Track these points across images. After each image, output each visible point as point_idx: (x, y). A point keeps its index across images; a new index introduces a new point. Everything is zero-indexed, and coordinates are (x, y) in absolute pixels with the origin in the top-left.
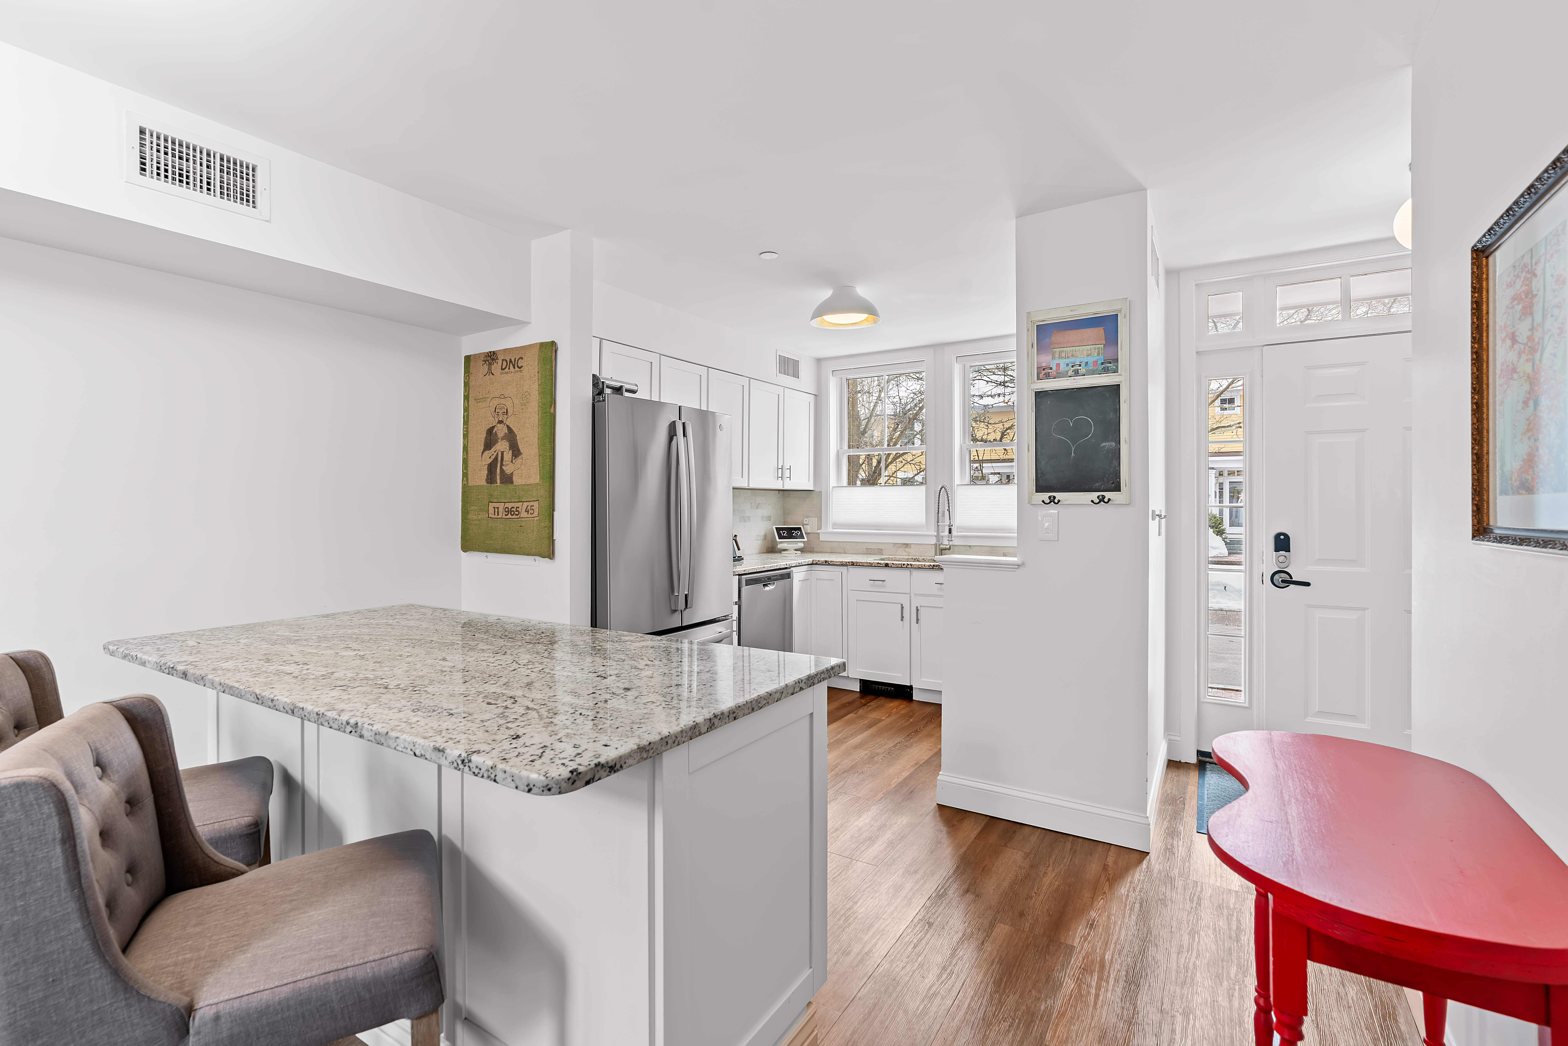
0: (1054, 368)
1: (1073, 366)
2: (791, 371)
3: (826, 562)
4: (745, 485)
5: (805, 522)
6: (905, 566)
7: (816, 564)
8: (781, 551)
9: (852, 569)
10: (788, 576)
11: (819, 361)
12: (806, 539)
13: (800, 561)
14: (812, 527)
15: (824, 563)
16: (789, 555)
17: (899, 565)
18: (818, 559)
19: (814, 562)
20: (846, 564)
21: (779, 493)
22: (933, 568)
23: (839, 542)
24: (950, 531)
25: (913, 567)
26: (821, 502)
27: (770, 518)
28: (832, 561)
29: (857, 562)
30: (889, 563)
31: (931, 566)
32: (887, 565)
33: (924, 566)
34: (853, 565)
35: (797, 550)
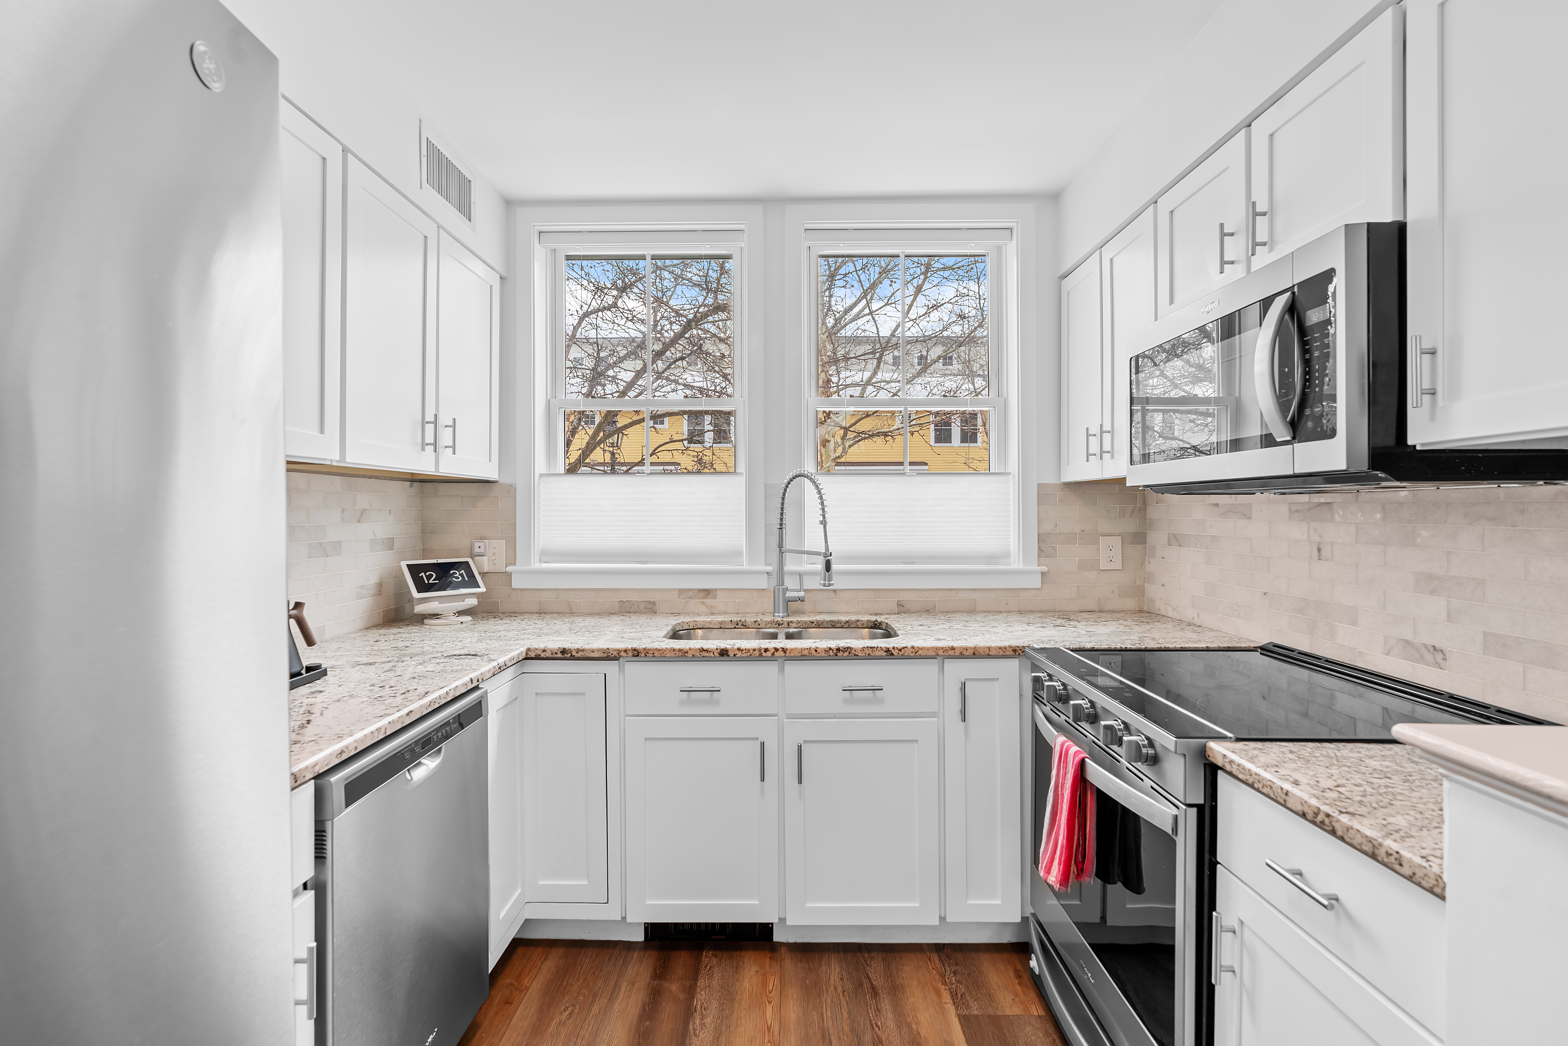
2: (454, 195)
3: (564, 651)
4: (335, 463)
5: (477, 550)
6: (769, 654)
7: (538, 658)
9: (632, 667)
10: (476, 711)
11: (509, 201)
12: (481, 589)
13: (495, 657)
14: (493, 560)
15: (559, 655)
16: (447, 628)
17: (754, 650)
18: (542, 646)
19: (533, 655)
20: (617, 655)
21: (411, 486)
22: (837, 655)
23: (557, 589)
24: (828, 566)
25: (787, 655)
26: (515, 507)
27: (389, 544)
28: (583, 650)
29: (649, 650)
30: (728, 647)
31: (831, 651)
32: (724, 653)
33: (816, 651)
34: (637, 656)
35: (461, 613)
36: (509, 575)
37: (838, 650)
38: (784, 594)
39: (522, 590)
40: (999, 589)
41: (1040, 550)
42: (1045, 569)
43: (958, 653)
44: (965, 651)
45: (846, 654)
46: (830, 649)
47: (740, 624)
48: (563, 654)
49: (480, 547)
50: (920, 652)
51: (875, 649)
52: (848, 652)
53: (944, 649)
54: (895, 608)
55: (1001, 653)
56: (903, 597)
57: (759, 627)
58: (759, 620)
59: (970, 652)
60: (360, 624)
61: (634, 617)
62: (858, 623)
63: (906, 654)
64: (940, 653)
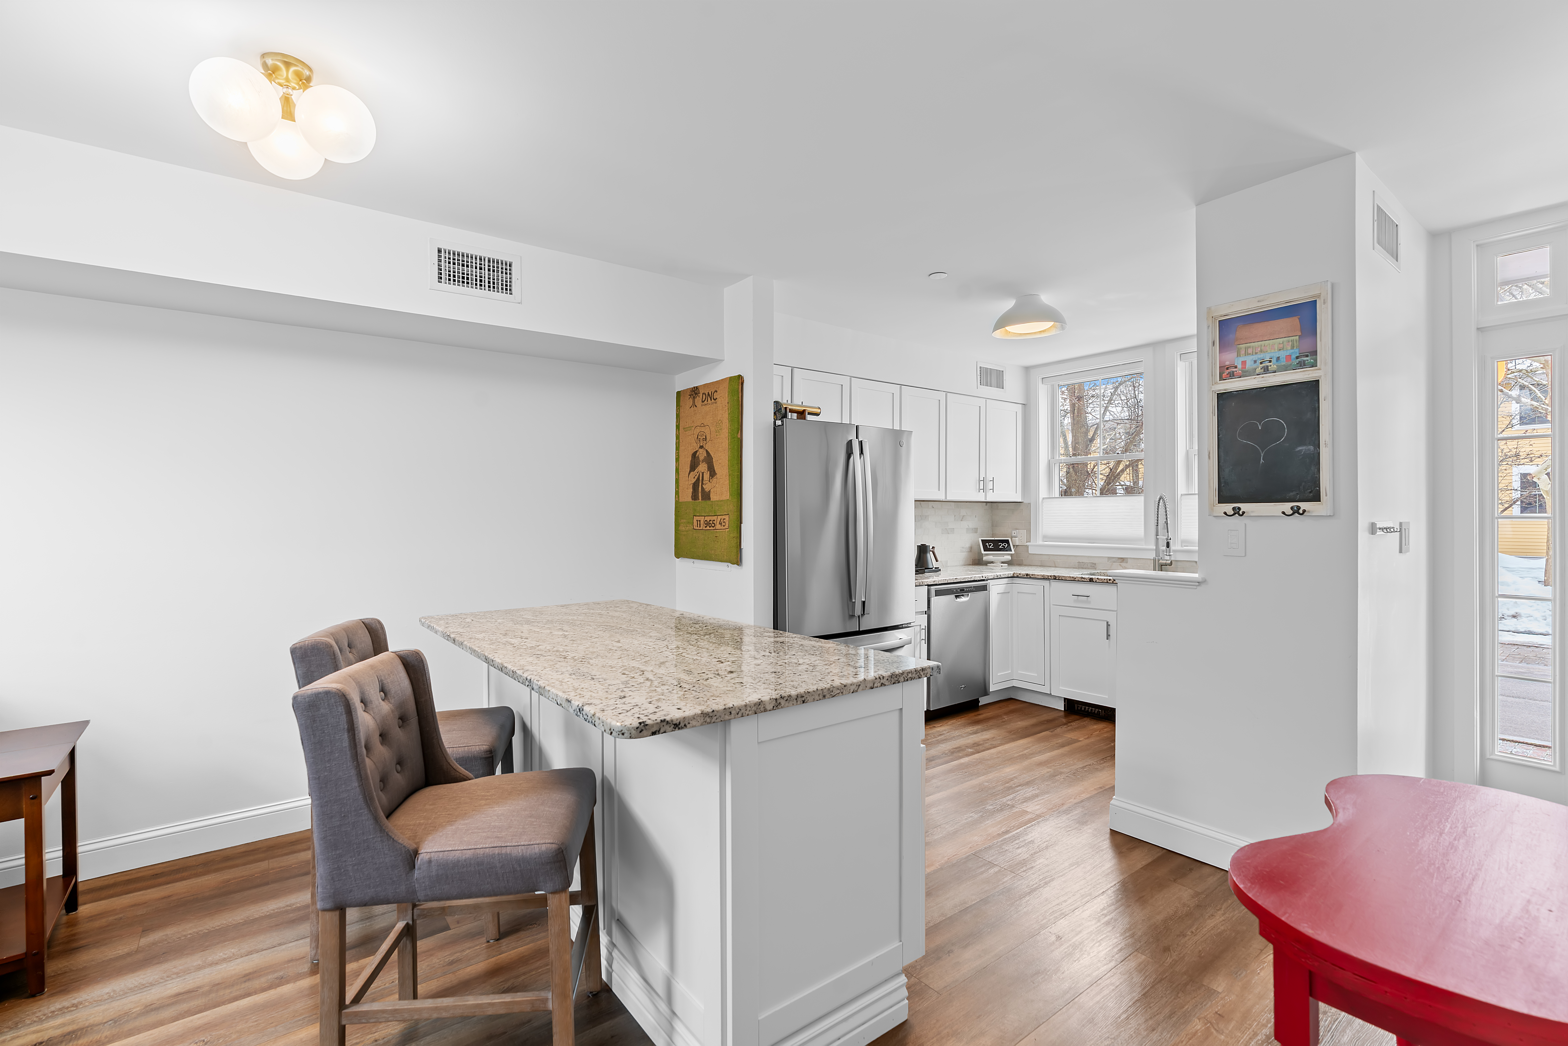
0: (1240, 366)
1: (1261, 363)
2: (994, 381)
3: (1027, 575)
4: (942, 498)
5: (1013, 534)
6: (1111, 582)
7: (1017, 577)
8: (987, 563)
9: (1054, 584)
10: (984, 588)
11: (1027, 369)
12: (1013, 552)
13: (998, 574)
14: (1019, 539)
16: (995, 567)
19: (1015, 575)
20: (1047, 578)
21: (986, 505)
23: (1049, 555)
26: (1030, 515)
27: (975, 530)
28: (1035, 575)
29: (1060, 576)
32: (1091, 580)
35: (1003, 562)
36: (1027, 546)
38: (1159, 560)
39: (1033, 554)
49: (1015, 533)
61: (1083, 570)
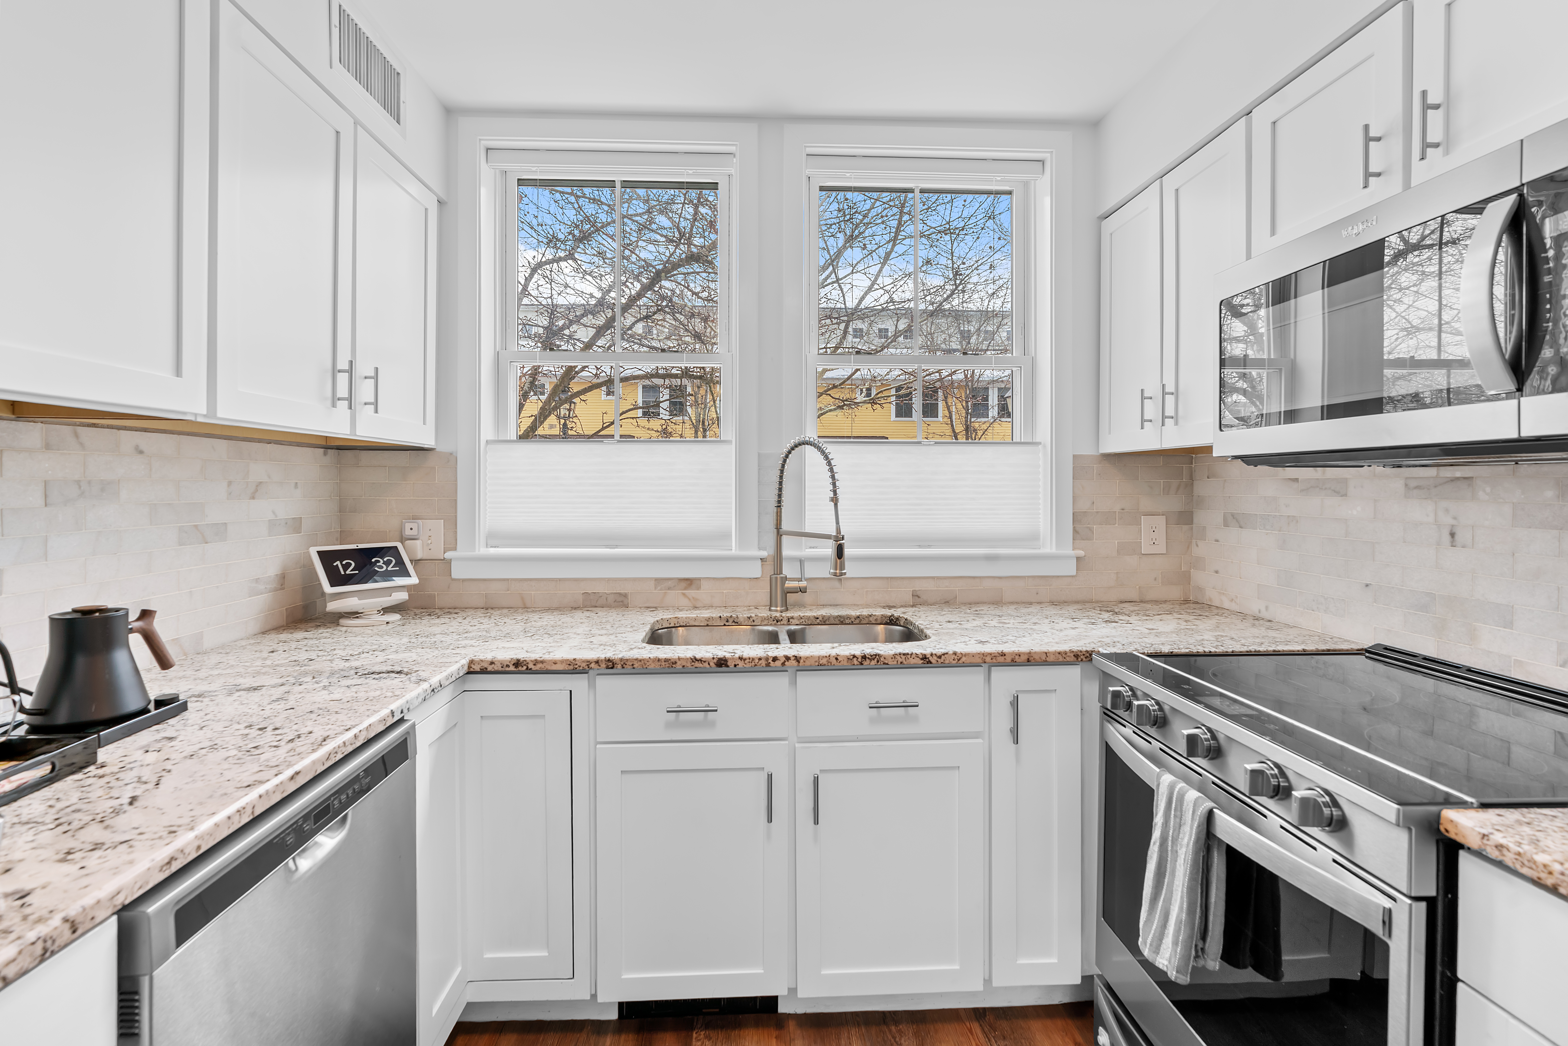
2: (378, 87)
3: (518, 663)
5: (408, 532)
6: (778, 663)
11: (450, 112)
12: (413, 579)
14: (428, 545)
15: (512, 668)
16: (368, 631)
17: (760, 659)
18: (489, 657)
19: (477, 668)
20: (586, 667)
21: (324, 454)
22: (862, 664)
23: (508, 580)
24: (840, 552)
25: (800, 664)
26: (456, 480)
28: (542, 662)
29: (627, 660)
30: (728, 655)
31: (855, 659)
32: (722, 663)
33: (837, 659)
34: (612, 668)
35: (387, 610)
36: (448, 562)
37: (864, 657)
38: (783, 584)
39: (464, 580)
40: (1029, 577)
41: (1075, 531)
42: (1081, 553)
43: (1009, 659)
44: (1017, 657)
45: (873, 662)
46: (854, 656)
47: (731, 620)
48: (516, 667)
49: (411, 529)
50: (964, 659)
51: (909, 656)
52: (876, 660)
53: (993, 655)
54: (909, 599)
55: (1061, 659)
56: (918, 586)
57: (753, 624)
58: (753, 615)
59: (1024, 658)
60: (253, 627)
61: (602, 613)
62: (871, 619)
63: (947, 662)
64: (988, 659)
